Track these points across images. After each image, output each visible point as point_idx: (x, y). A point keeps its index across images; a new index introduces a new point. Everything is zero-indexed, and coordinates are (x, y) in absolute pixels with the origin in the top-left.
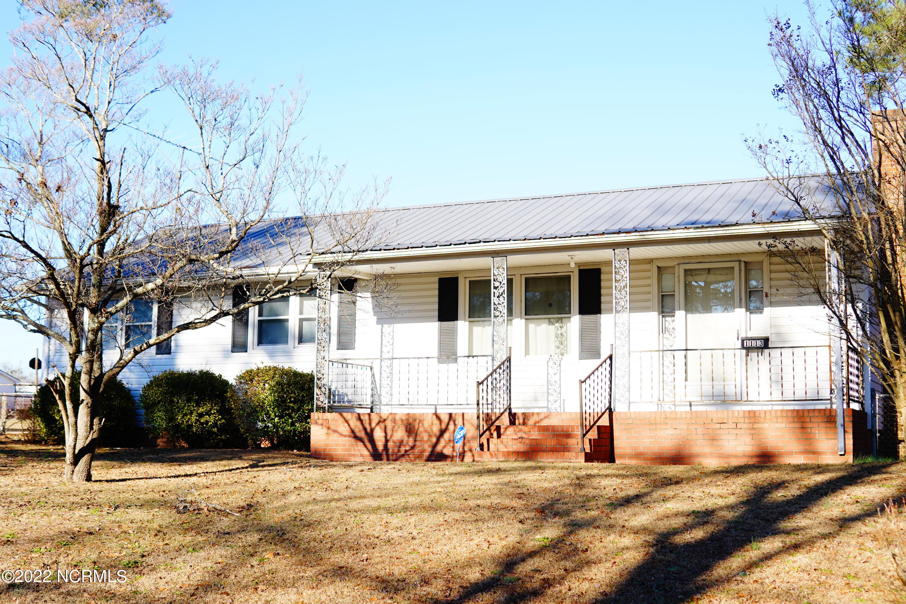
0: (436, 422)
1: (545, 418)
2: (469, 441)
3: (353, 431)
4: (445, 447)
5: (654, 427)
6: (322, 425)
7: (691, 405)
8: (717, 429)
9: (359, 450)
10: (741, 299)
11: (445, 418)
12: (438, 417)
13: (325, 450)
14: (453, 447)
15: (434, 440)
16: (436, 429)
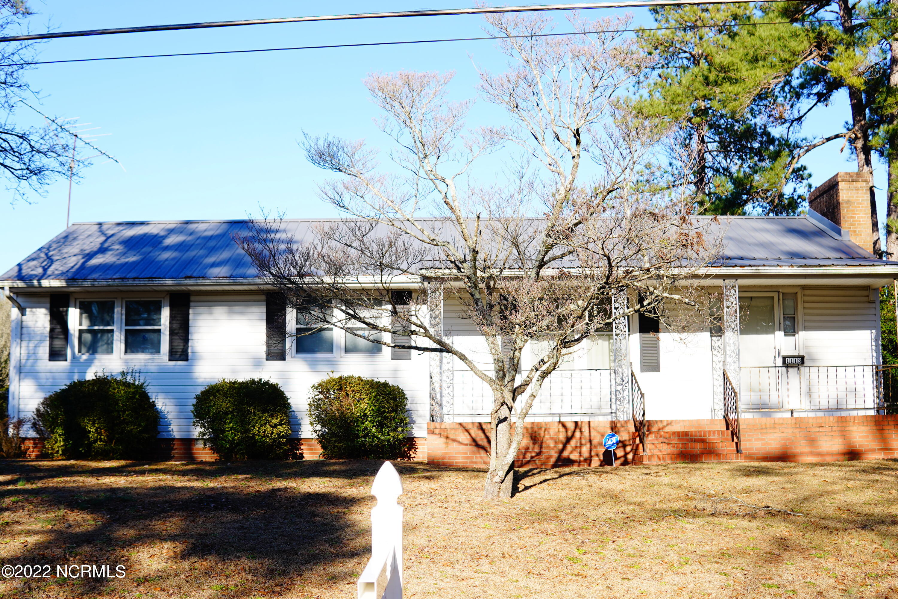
0: (562, 430)
1: (668, 425)
2: (595, 447)
3: (474, 440)
4: (571, 452)
5: (765, 431)
6: (440, 434)
7: (792, 412)
8: (817, 432)
9: (481, 458)
10: (780, 324)
11: (571, 426)
12: (564, 426)
13: (443, 458)
14: (580, 453)
15: (560, 446)
16: (562, 437)
